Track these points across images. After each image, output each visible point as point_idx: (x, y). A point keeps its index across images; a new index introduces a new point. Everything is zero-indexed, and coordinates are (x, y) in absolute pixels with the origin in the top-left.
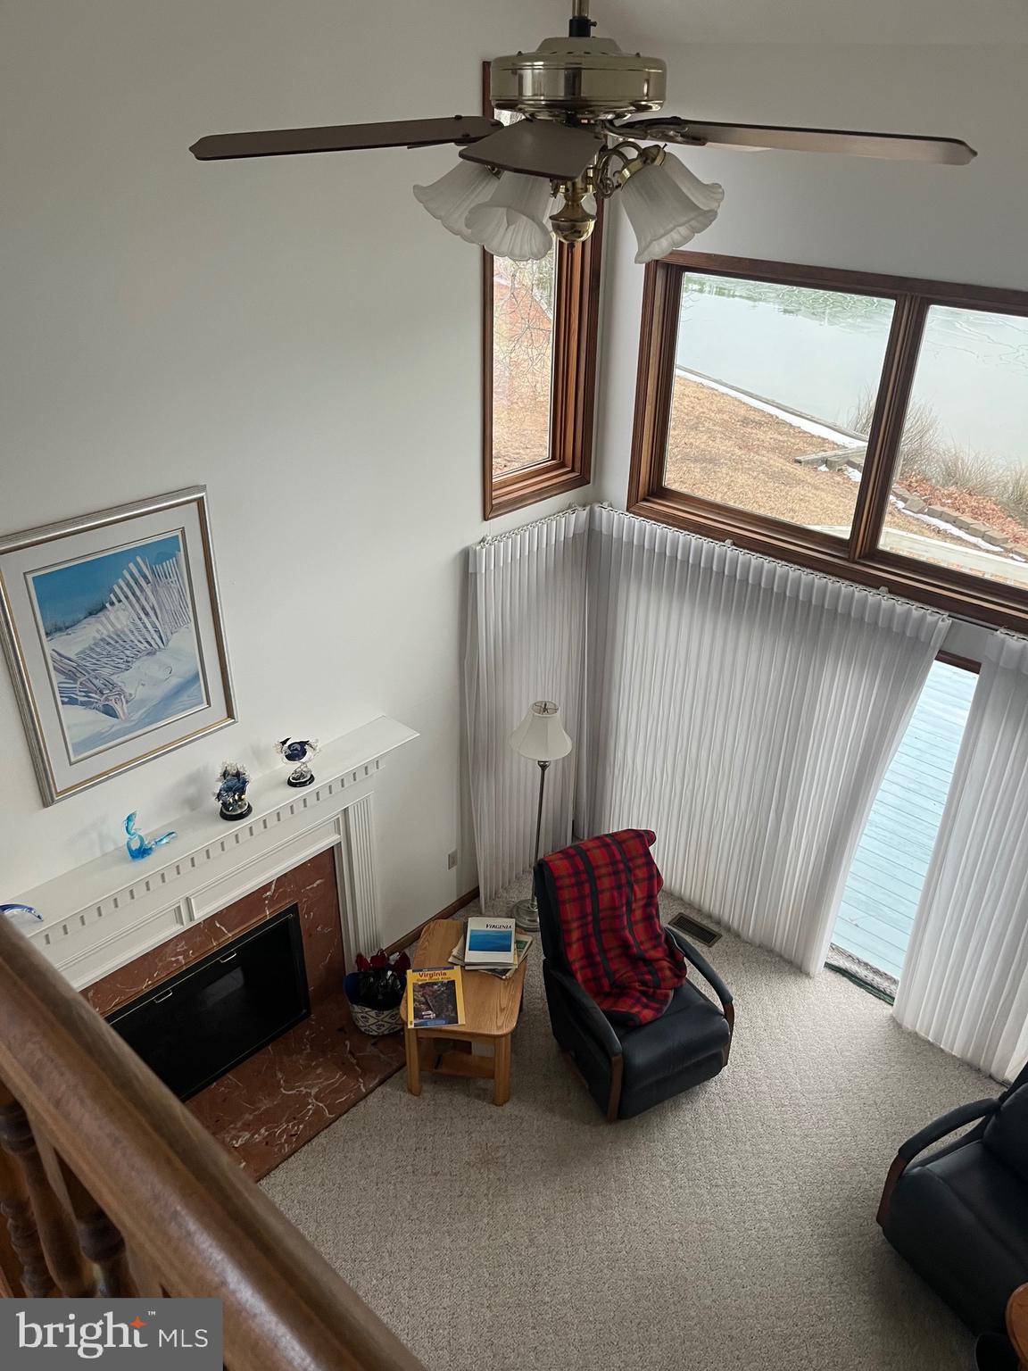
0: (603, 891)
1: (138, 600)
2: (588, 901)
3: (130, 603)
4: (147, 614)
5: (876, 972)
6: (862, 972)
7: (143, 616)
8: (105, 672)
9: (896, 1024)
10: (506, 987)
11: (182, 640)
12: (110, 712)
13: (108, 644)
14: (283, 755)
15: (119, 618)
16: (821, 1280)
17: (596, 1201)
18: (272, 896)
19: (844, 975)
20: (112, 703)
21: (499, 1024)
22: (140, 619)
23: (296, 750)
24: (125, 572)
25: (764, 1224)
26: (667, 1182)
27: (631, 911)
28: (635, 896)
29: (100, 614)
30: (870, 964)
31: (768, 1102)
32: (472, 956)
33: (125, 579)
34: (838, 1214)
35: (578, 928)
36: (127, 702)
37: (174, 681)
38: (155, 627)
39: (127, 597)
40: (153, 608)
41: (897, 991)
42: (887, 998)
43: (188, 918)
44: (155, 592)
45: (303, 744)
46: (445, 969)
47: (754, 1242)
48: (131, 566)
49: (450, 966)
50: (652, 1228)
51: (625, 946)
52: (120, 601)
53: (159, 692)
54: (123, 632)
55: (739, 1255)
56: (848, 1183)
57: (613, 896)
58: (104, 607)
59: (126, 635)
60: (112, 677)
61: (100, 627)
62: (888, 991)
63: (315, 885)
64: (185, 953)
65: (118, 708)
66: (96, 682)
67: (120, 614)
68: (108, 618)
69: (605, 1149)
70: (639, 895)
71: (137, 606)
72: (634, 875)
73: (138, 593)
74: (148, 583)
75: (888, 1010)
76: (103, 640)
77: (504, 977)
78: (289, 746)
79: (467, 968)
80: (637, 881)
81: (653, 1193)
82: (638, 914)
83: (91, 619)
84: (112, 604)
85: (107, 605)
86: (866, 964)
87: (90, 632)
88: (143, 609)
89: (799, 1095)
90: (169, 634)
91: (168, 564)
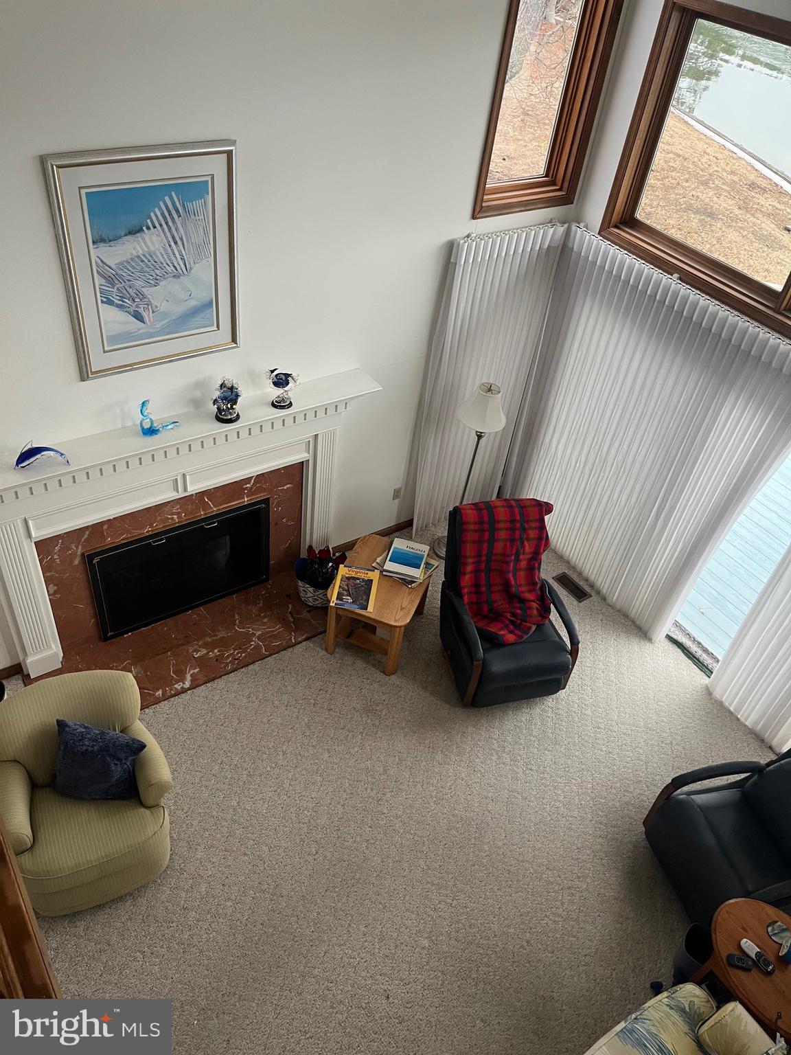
0: (498, 540)
1: (170, 229)
2: (485, 545)
3: (163, 230)
4: (176, 243)
5: (705, 651)
6: (694, 648)
7: (172, 244)
8: (138, 284)
9: (708, 692)
10: (409, 594)
11: (202, 271)
12: (138, 317)
13: (142, 261)
14: (271, 381)
15: (152, 242)
16: (588, 852)
17: (439, 757)
18: (251, 488)
19: (679, 647)
20: (141, 310)
21: (397, 618)
22: (170, 246)
23: (281, 379)
24: (161, 203)
25: (558, 804)
26: (494, 758)
27: (518, 560)
28: (524, 550)
29: (138, 235)
30: (703, 643)
31: (588, 723)
32: (390, 566)
33: (160, 209)
34: (616, 812)
35: (473, 563)
36: (153, 312)
37: (193, 303)
38: (181, 255)
39: (161, 225)
40: (181, 239)
41: (716, 668)
42: (707, 671)
43: (183, 490)
44: (184, 225)
45: (287, 375)
46: (368, 570)
47: (546, 814)
48: (167, 198)
49: (372, 568)
50: (474, 785)
51: (507, 585)
52: (155, 227)
53: (180, 309)
54: (155, 253)
55: (533, 819)
56: (631, 792)
57: (506, 545)
58: (141, 230)
59: (157, 256)
60: (143, 289)
61: (138, 248)
62: (710, 667)
63: (285, 488)
64: (178, 514)
65: (145, 315)
66: (130, 290)
67: (154, 237)
68: (144, 239)
69: (456, 724)
70: (528, 549)
71: (168, 234)
72: (527, 534)
73: (171, 224)
74: (179, 216)
75: (705, 680)
76: (138, 257)
77: (410, 586)
78: (277, 375)
79: (384, 573)
80: (528, 539)
81: (482, 763)
82: (524, 564)
83: (129, 237)
84: (148, 228)
85: (144, 228)
86: (699, 643)
87: (129, 248)
88: (173, 238)
89: (614, 723)
90: (192, 263)
91: (197, 204)
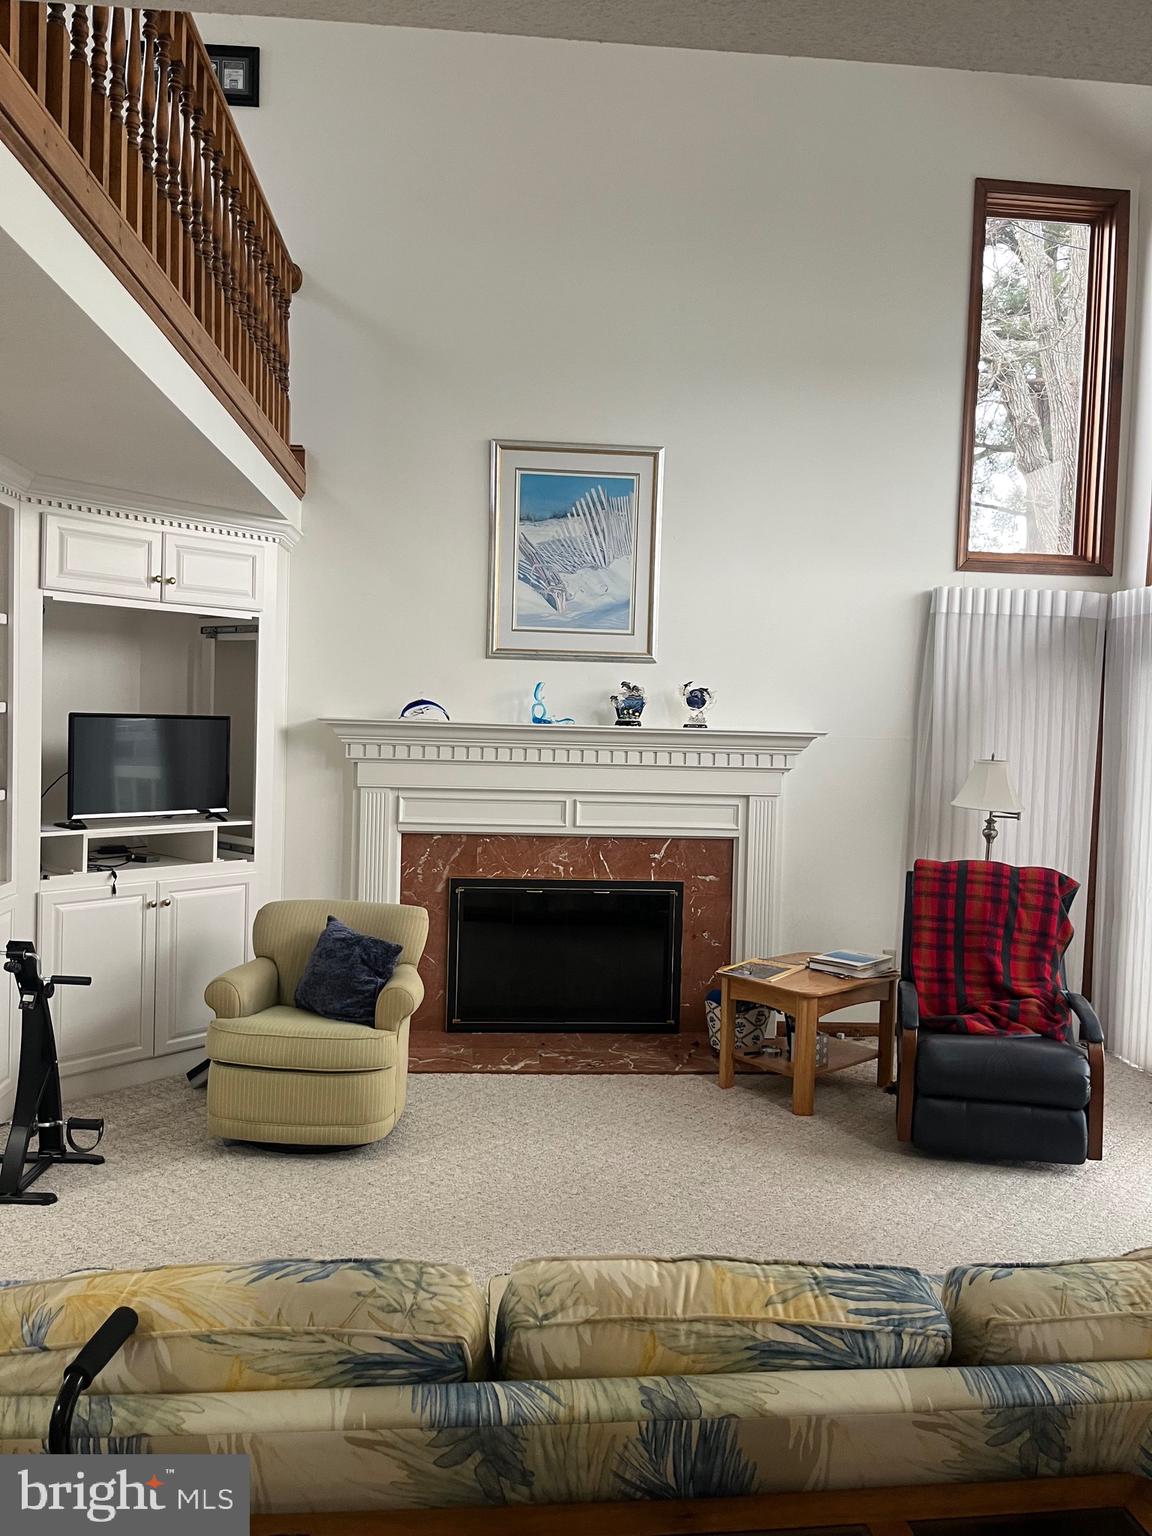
0: (971, 897)
1: (592, 519)
3: (586, 520)
4: (597, 534)
7: (594, 535)
8: (556, 567)
11: (621, 566)
12: (551, 601)
13: (563, 545)
14: (685, 698)
15: (575, 528)
18: (661, 862)
20: (555, 595)
22: (591, 536)
23: (696, 696)
24: (587, 494)
27: (1011, 941)
28: (1020, 924)
29: (562, 520)
33: (586, 500)
36: (567, 600)
37: (608, 600)
38: (600, 544)
39: (584, 515)
40: (603, 531)
43: (571, 823)
44: (607, 518)
45: (702, 690)
48: (593, 490)
52: (578, 515)
53: (593, 604)
54: (576, 540)
57: (985, 907)
58: (565, 516)
59: (577, 543)
60: (561, 575)
61: (560, 531)
63: (708, 879)
64: (566, 865)
65: (558, 601)
66: (547, 573)
67: (576, 525)
68: (566, 524)
70: (1027, 924)
71: (590, 523)
72: (1023, 899)
73: (594, 514)
74: (603, 509)
76: (559, 541)
78: (691, 692)
80: (1024, 906)
83: (554, 521)
84: (572, 515)
85: (569, 515)
87: (551, 531)
88: (595, 528)
90: (611, 557)
91: (622, 500)
